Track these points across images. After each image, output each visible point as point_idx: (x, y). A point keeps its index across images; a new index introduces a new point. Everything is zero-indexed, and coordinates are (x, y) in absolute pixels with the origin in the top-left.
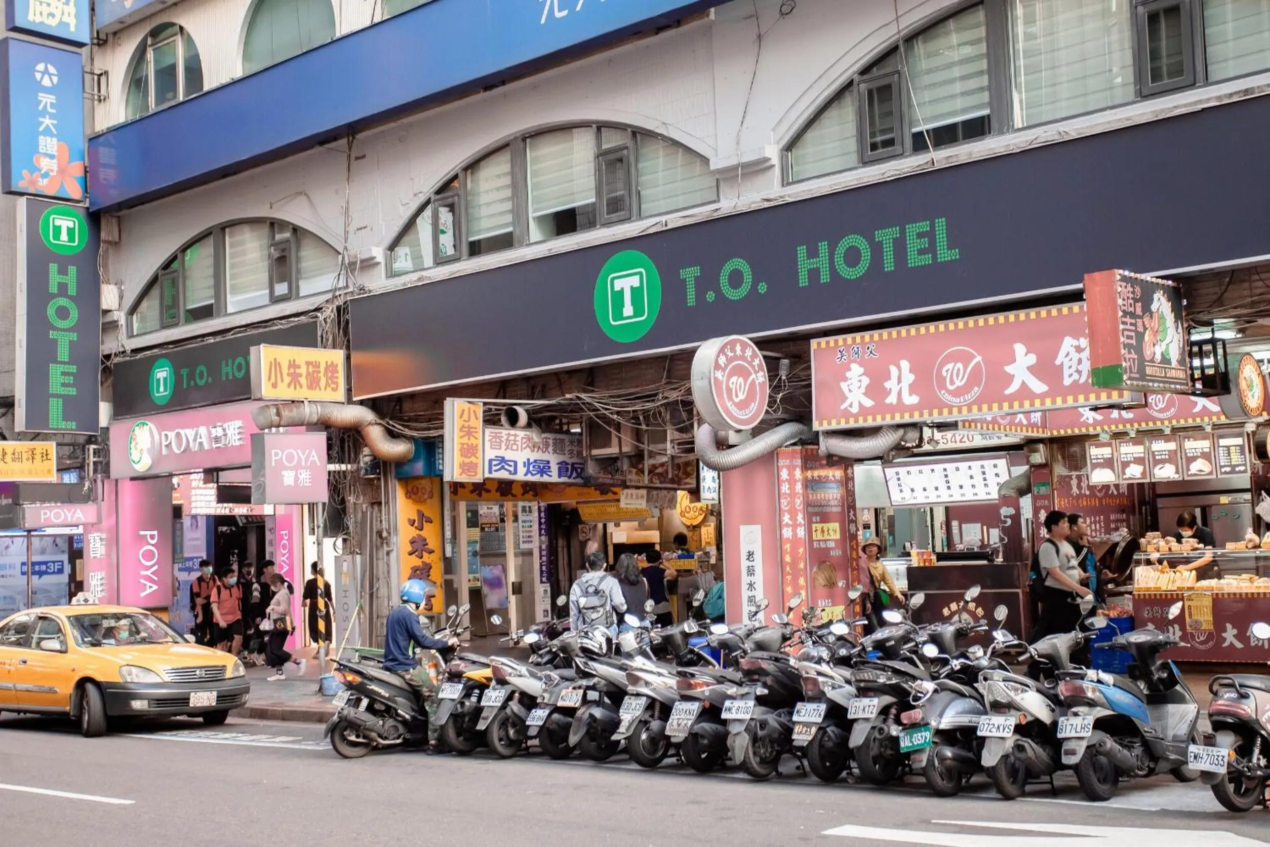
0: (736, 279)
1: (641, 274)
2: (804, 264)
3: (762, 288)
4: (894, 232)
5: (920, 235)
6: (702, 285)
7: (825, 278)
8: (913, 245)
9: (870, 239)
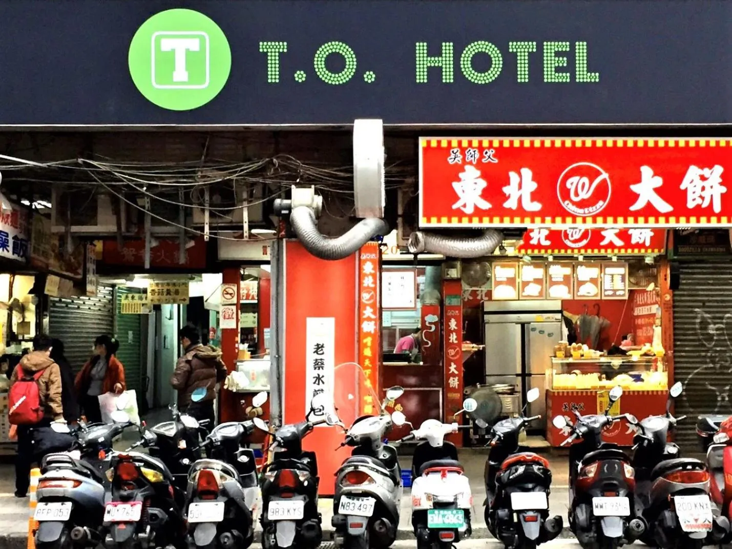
0: (335, 63)
1: (202, 39)
2: (423, 61)
3: (370, 77)
4: (532, 46)
5: (558, 54)
6: (288, 63)
7: (448, 77)
8: (550, 62)
9: (504, 50)
